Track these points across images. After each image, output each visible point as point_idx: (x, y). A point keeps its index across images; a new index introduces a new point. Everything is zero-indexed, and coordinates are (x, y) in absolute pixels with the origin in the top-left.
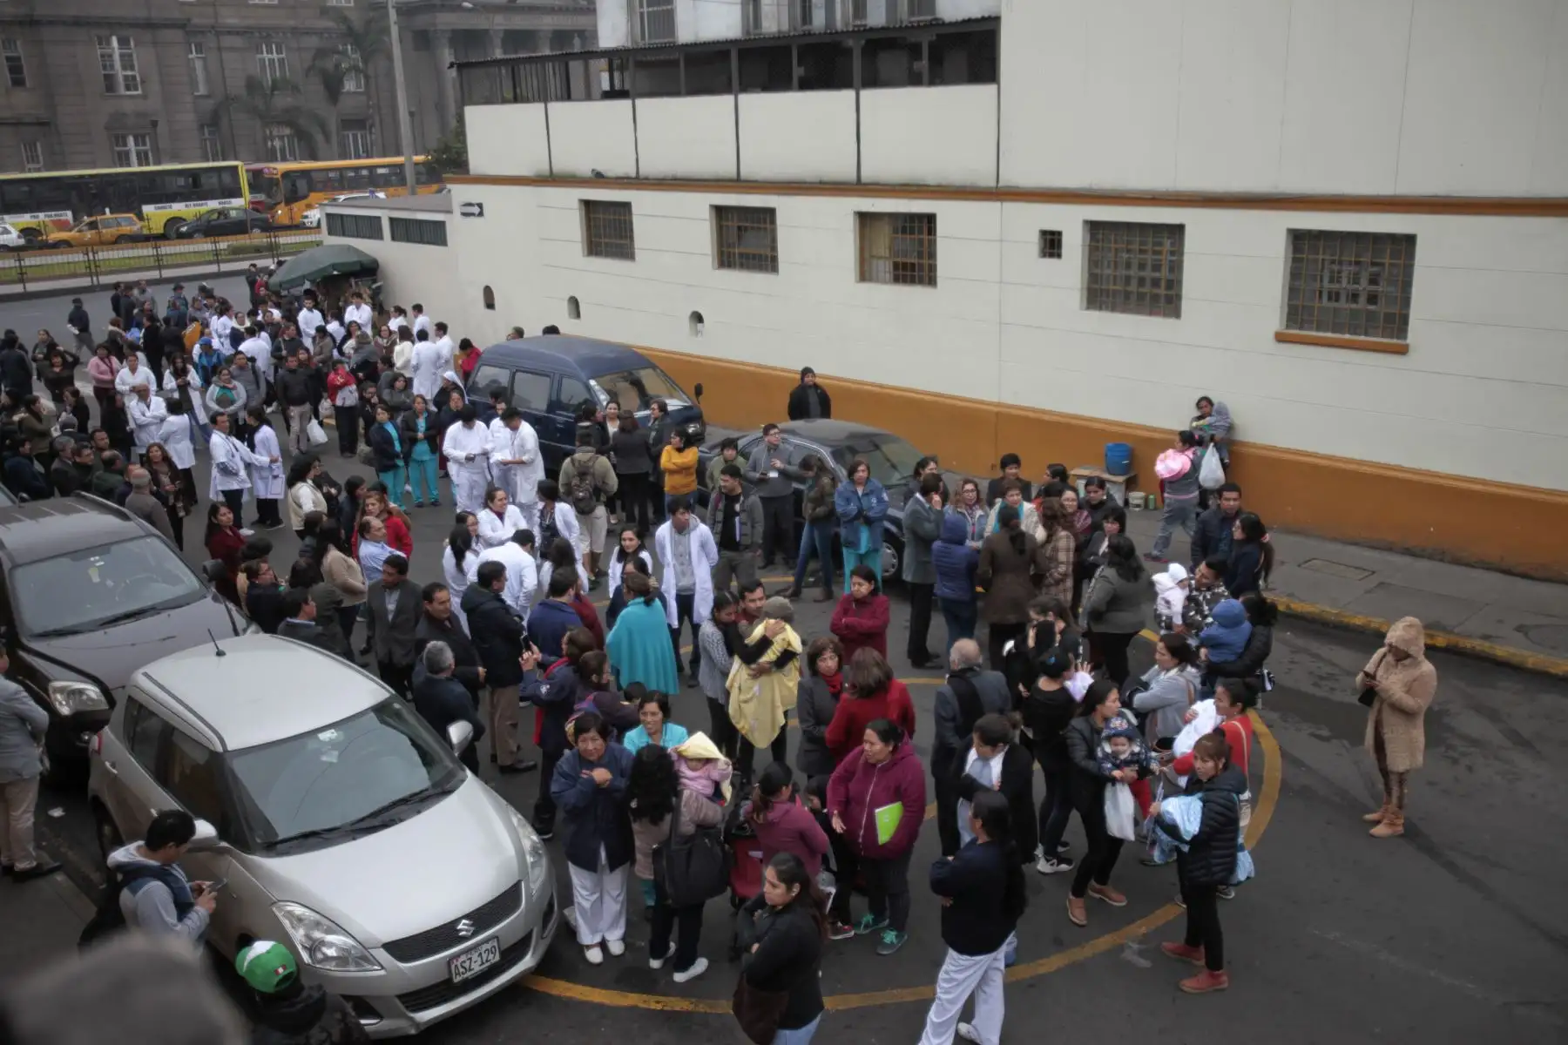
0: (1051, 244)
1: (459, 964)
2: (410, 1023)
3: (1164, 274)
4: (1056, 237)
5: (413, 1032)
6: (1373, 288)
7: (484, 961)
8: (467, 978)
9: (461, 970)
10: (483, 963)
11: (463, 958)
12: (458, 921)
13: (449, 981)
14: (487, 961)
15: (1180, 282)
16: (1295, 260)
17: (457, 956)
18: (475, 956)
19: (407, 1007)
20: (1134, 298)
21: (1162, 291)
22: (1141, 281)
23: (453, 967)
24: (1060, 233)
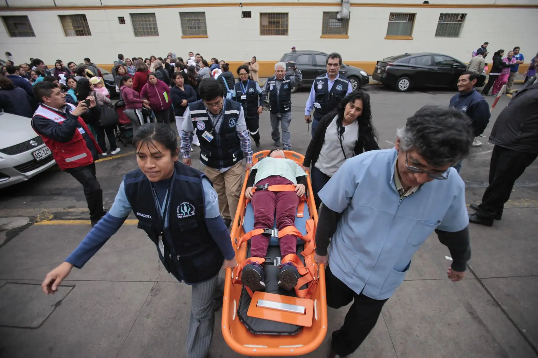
0: (122, 20)
1: (36, 154)
2: (24, 177)
3: (152, 26)
4: (123, 19)
5: (26, 179)
6: (198, 25)
7: (46, 153)
8: (42, 159)
9: (38, 156)
10: (46, 154)
11: (37, 152)
12: (30, 141)
13: (35, 160)
14: (47, 153)
15: (157, 27)
16: (182, 20)
17: (35, 151)
18: (42, 152)
19: (20, 171)
20: (146, 33)
21: (153, 30)
22: (147, 29)
23: (34, 155)
24: (123, 17)
